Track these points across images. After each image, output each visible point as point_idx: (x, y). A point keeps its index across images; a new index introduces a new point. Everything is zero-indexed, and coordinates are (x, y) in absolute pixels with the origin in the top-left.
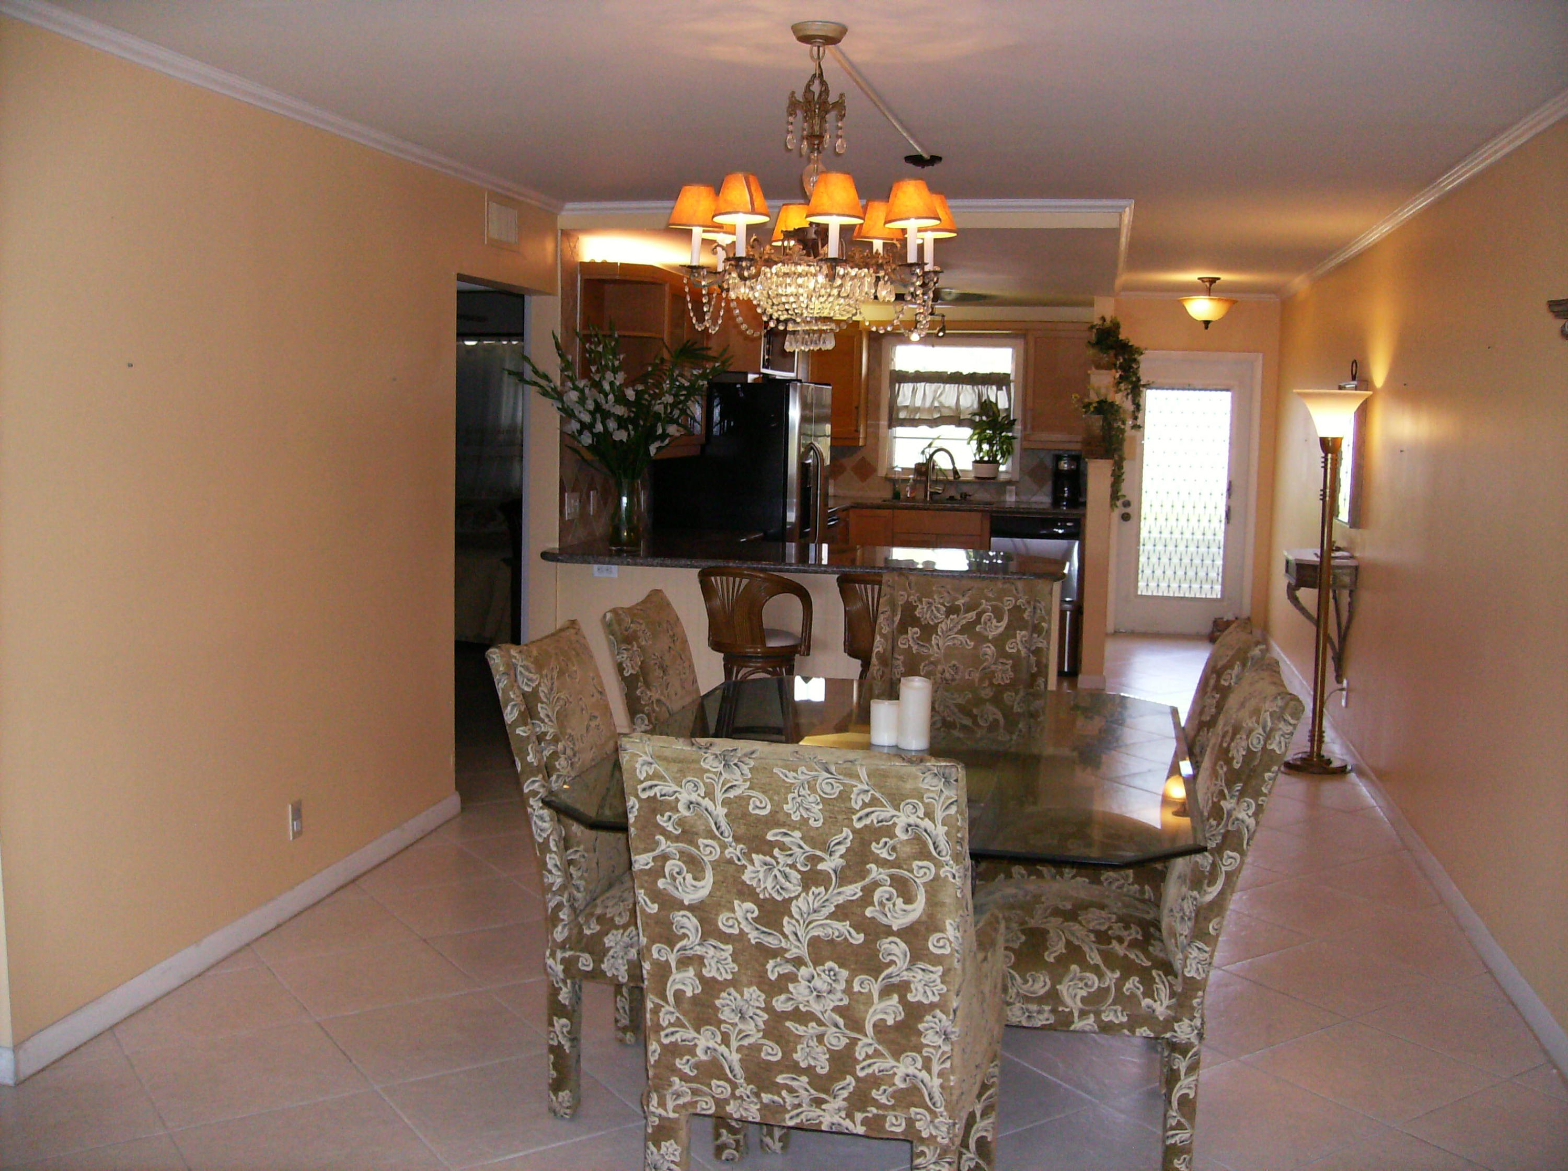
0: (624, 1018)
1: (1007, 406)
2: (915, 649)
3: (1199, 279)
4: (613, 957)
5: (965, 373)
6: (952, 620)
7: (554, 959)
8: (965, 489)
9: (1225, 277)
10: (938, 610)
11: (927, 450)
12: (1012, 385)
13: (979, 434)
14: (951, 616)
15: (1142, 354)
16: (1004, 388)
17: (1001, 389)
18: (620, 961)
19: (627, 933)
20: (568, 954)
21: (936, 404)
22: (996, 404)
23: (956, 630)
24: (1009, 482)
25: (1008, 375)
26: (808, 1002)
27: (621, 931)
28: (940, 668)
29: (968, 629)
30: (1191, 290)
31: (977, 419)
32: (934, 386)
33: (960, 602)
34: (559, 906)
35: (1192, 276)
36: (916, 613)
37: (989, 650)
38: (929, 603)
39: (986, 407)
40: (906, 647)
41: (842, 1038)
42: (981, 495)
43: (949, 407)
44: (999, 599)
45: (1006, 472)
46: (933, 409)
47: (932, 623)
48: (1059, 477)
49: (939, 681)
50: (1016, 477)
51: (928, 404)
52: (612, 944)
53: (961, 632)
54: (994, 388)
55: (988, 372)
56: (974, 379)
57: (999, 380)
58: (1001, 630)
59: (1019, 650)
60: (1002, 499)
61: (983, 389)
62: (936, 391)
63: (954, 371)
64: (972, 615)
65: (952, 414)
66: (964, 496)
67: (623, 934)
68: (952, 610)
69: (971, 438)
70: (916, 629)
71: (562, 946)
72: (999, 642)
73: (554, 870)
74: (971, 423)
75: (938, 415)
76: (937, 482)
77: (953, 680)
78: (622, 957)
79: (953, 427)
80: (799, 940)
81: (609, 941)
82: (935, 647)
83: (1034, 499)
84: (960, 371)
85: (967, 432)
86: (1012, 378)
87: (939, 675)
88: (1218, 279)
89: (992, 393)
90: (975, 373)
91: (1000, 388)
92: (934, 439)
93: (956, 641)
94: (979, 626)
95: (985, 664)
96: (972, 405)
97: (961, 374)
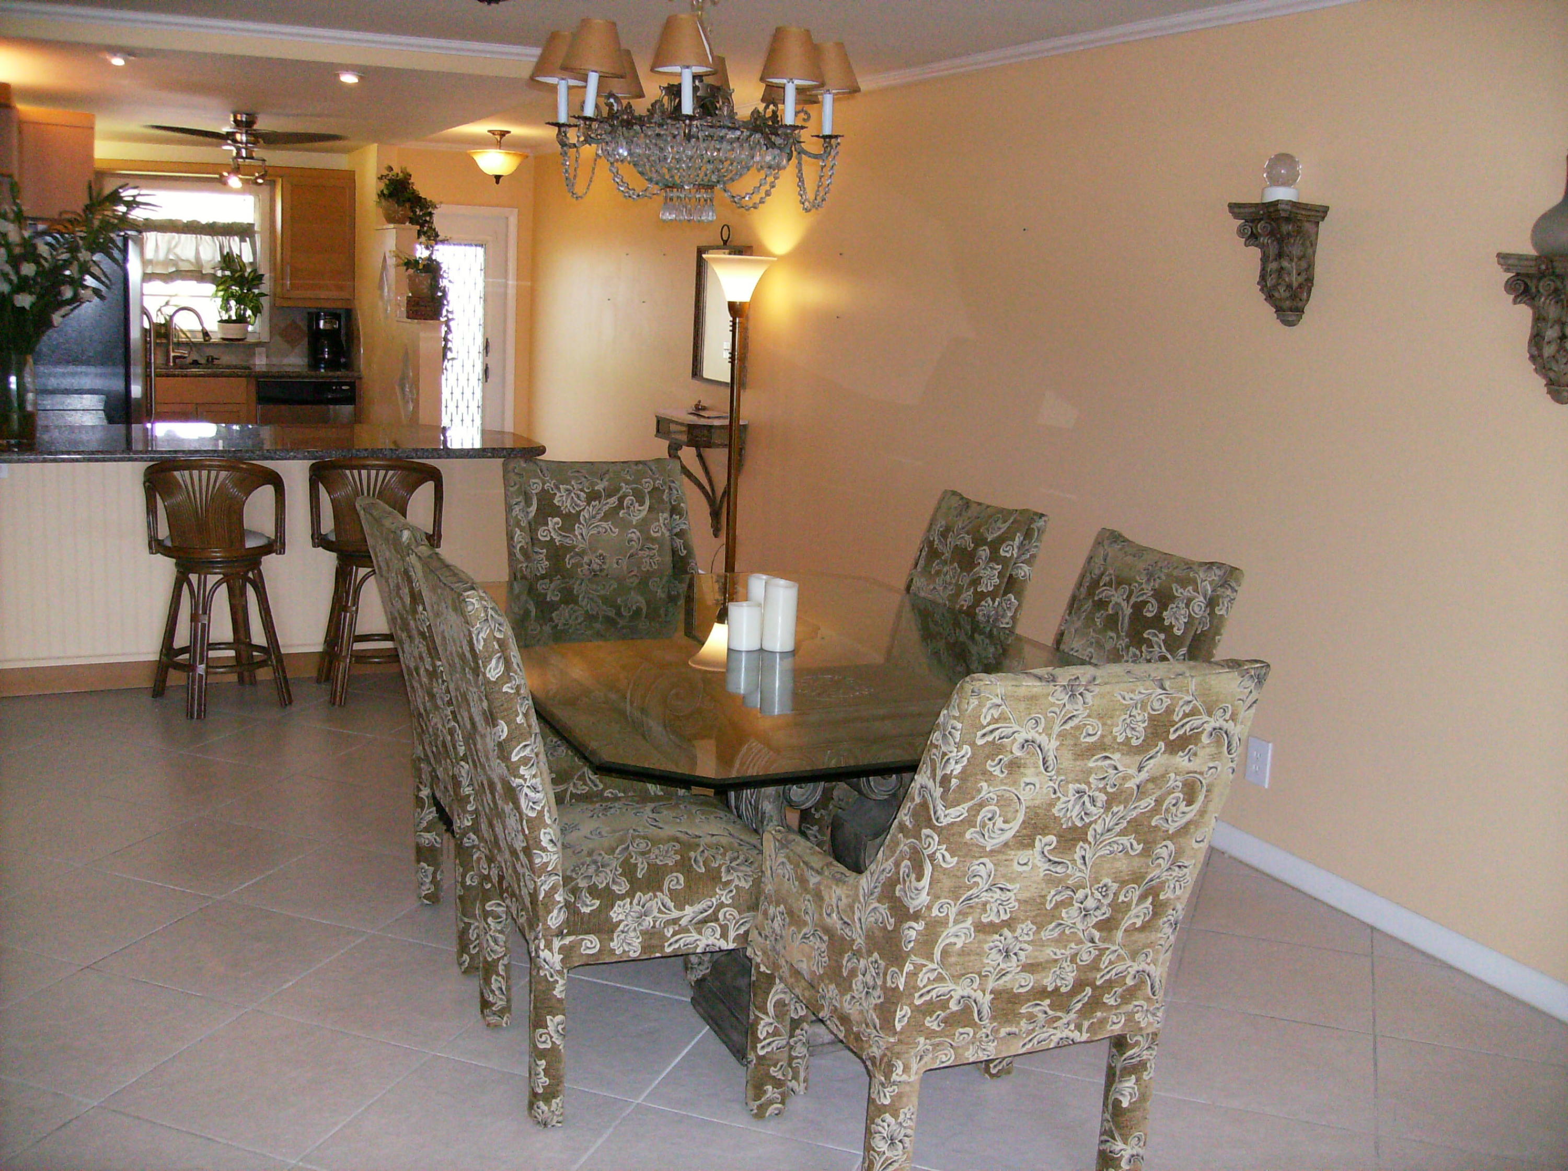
0: (501, 999)
1: (251, 260)
2: (557, 539)
3: (490, 131)
4: (623, 932)
5: (204, 222)
6: (594, 507)
7: (551, 950)
8: (210, 352)
9: (517, 131)
10: (578, 497)
11: (164, 310)
12: (258, 238)
13: (225, 290)
14: (593, 503)
15: (436, 207)
16: (248, 239)
17: (245, 241)
18: (632, 934)
19: (635, 901)
20: (567, 940)
21: (171, 257)
22: (240, 257)
23: (599, 517)
24: (259, 344)
25: (252, 225)
26: (1074, 924)
27: (628, 900)
28: (586, 559)
29: (610, 515)
30: (480, 143)
31: (219, 273)
32: (168, 236)
33: (599, 487)
34: (554, 889)
35: (480, 128)
36: (555, 501)
37: (635, 534)
38: (567, 490)
39: (228, 260)
40: (548, 539)
41: (1093, 952)
42: (227, 358)
43: (188, 261)
44: (637, 481)
45: (254, 332)
46: (167, 262)
47: (574, 512)
48: (315, 338)
49: (587, 573)
50: (265, 338)
51: (162, 256)
52: (621, 917)
53: (605, 518)
54: (237, 239)
55: (230, 222)
56: (212, 230)
57: (243, 231)
58: (644, 513)
59: (663, 534)
60: (251, 362)
61: (224, 240)
62: (169, 242)
63: (190, 219)
64: (613, 501)
65: (192, 268)
66: (211, 360)
67: (631, 903)
68: (593, 496)
69: (216, 296)
70: (557, 519)
71: (560, 934)
72: (643, 526)
73: (550, 847)
74: (213, 279)
75: (174, 269)
76: (179, 344)
77: (601, 570)
78: (635, 930)
79: (194, 283)
80: (1085, 863)
81: (616, 914)
82: (579, 537)
83: (286, 361)
84: (198, 220)
85: (210, 288)
86: (256, 228)
87: (586, 567)
88: (508, 132)
89: (235, 245)
90: (214, 223)
91: (242, 240)
92: (171, 296)
93: (600, 529)
94: (622, 512)
95: (631, 551)
96: (214, 258)
97: (198, 222)
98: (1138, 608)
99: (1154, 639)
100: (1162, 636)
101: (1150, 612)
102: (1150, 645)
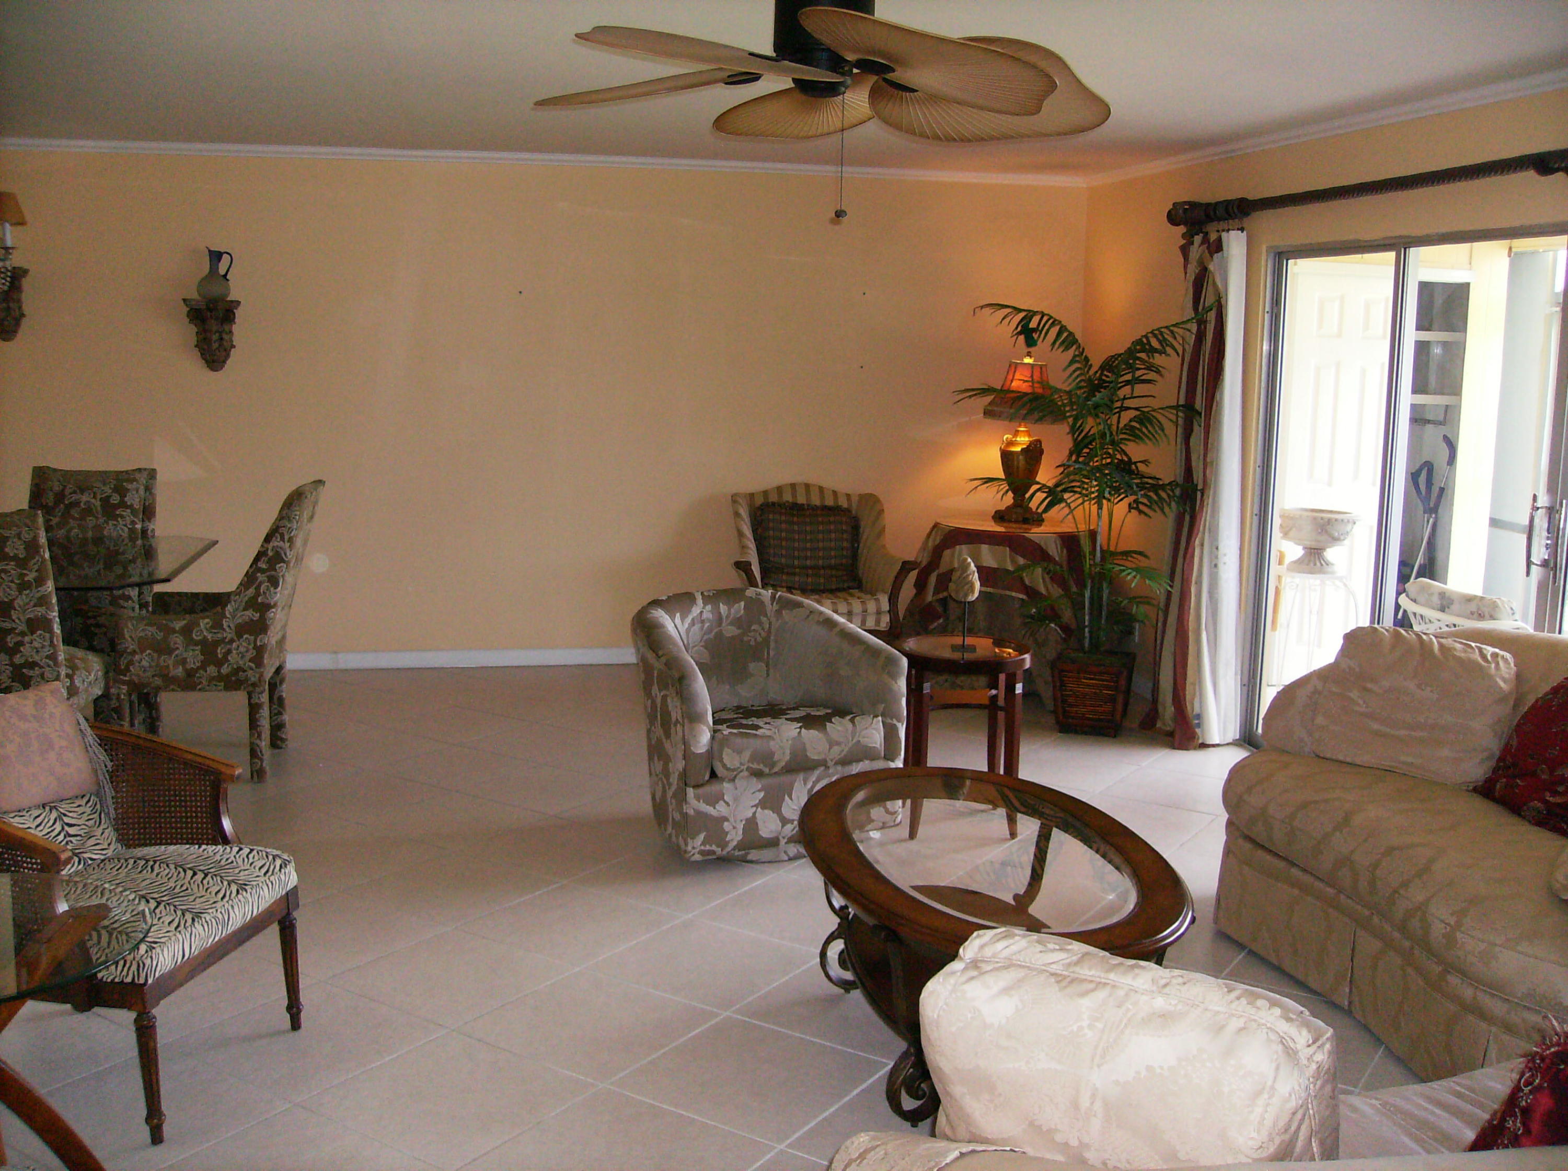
98: (105, 501)
99: (124, 513)
100: (129, 511)
101: (115, 499)
102: (122, 517)
